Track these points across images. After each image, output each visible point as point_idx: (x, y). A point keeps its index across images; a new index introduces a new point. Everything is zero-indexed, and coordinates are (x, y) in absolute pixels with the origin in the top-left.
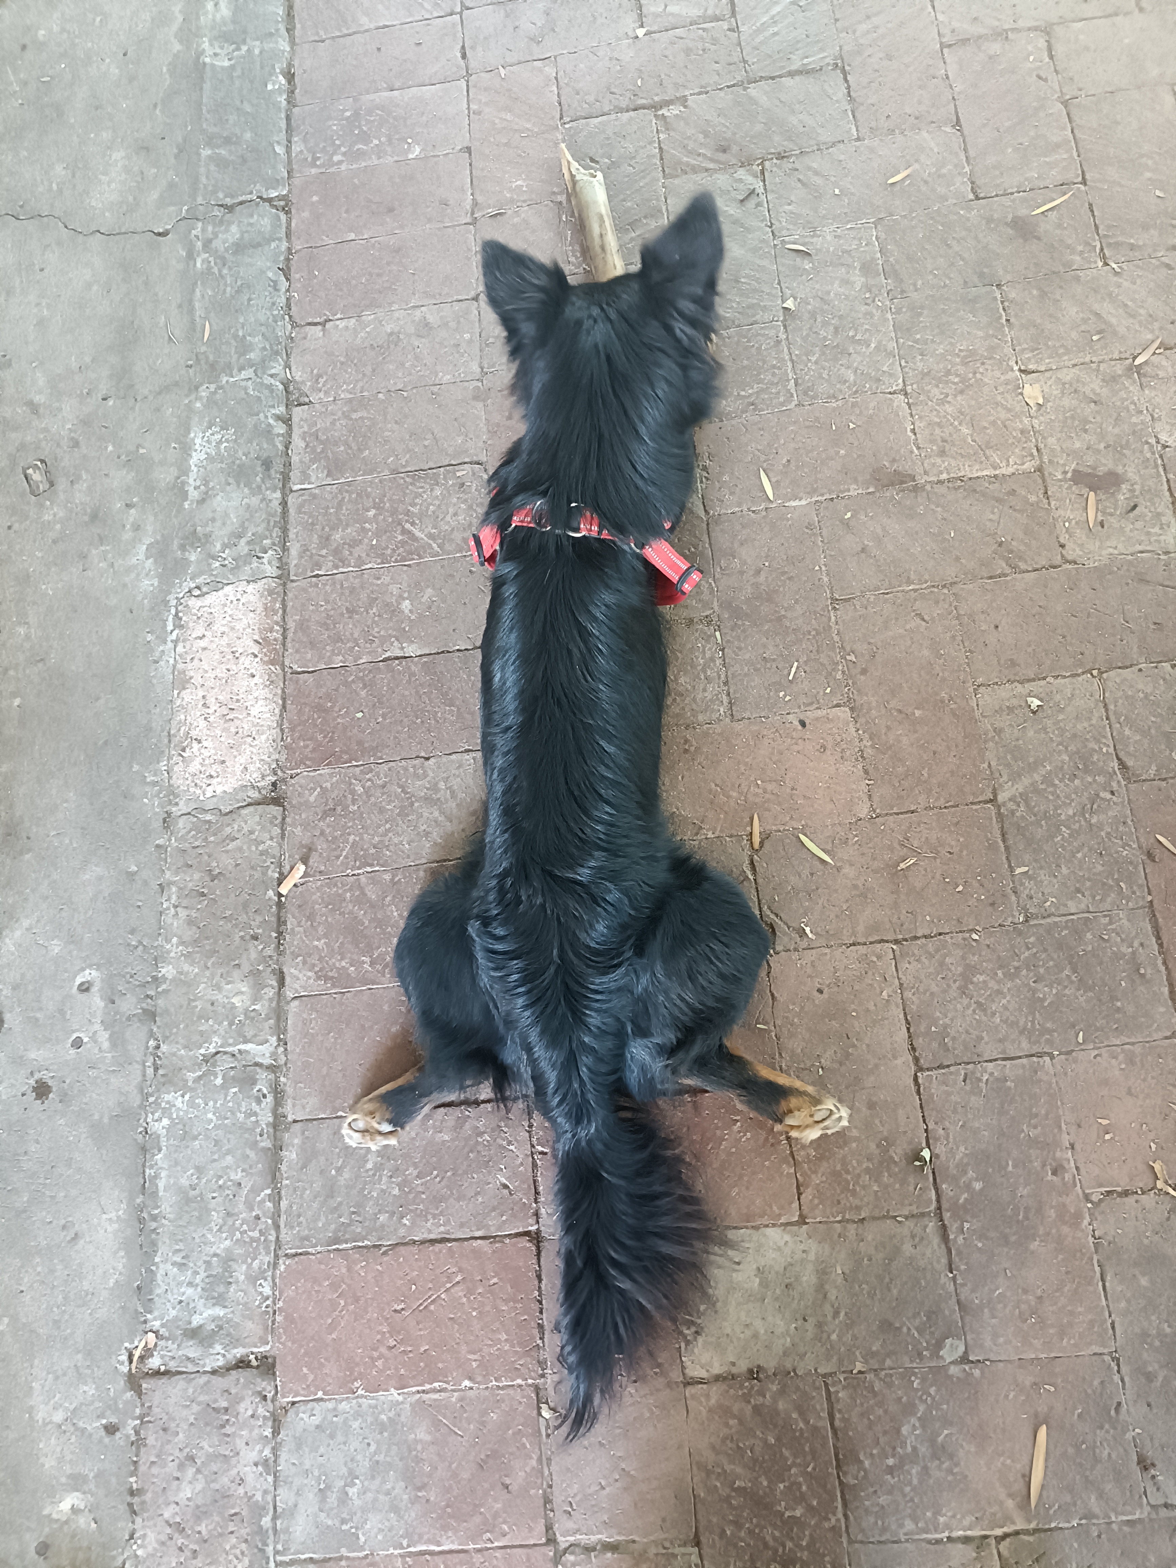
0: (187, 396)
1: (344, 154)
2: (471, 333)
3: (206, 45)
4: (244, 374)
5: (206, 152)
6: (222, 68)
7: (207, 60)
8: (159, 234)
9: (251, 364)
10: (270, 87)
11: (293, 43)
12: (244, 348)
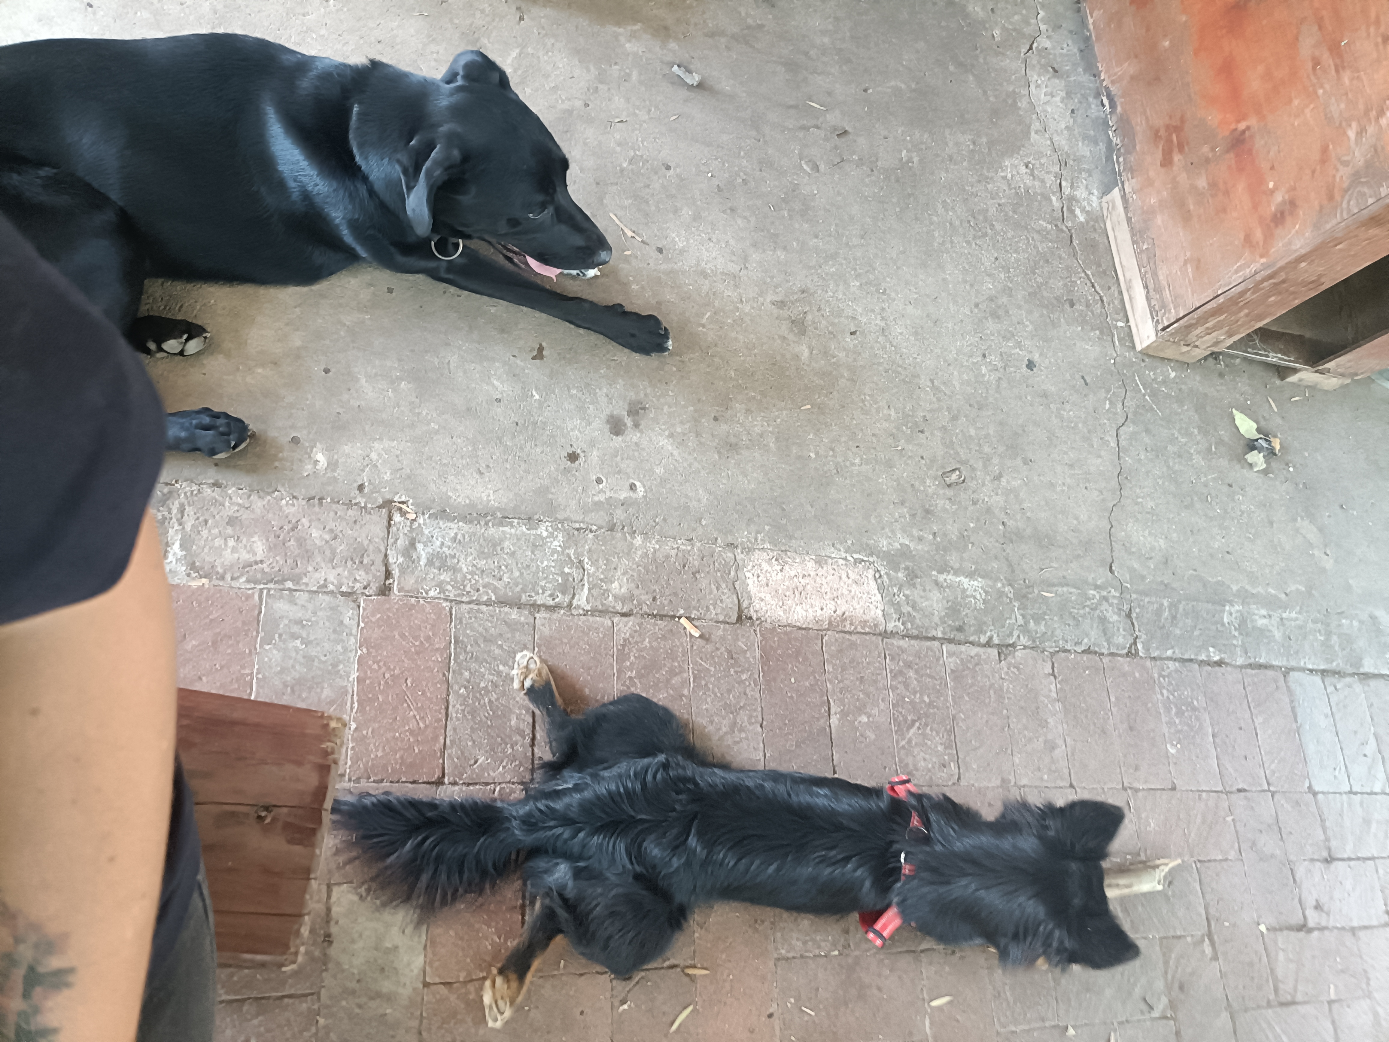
0: (1005, 578)
1: (1168, 697)
2: (1047, 781)
3: (1237, 607)
4: (1020, 618)
5: (1166, 603)
6: (1222, 618)
7: (1227, 608)
8: (1111, 567)
9: (1027, 623)
10: (1211, 649)
11: (1242, 667)
12: (1038, 619)
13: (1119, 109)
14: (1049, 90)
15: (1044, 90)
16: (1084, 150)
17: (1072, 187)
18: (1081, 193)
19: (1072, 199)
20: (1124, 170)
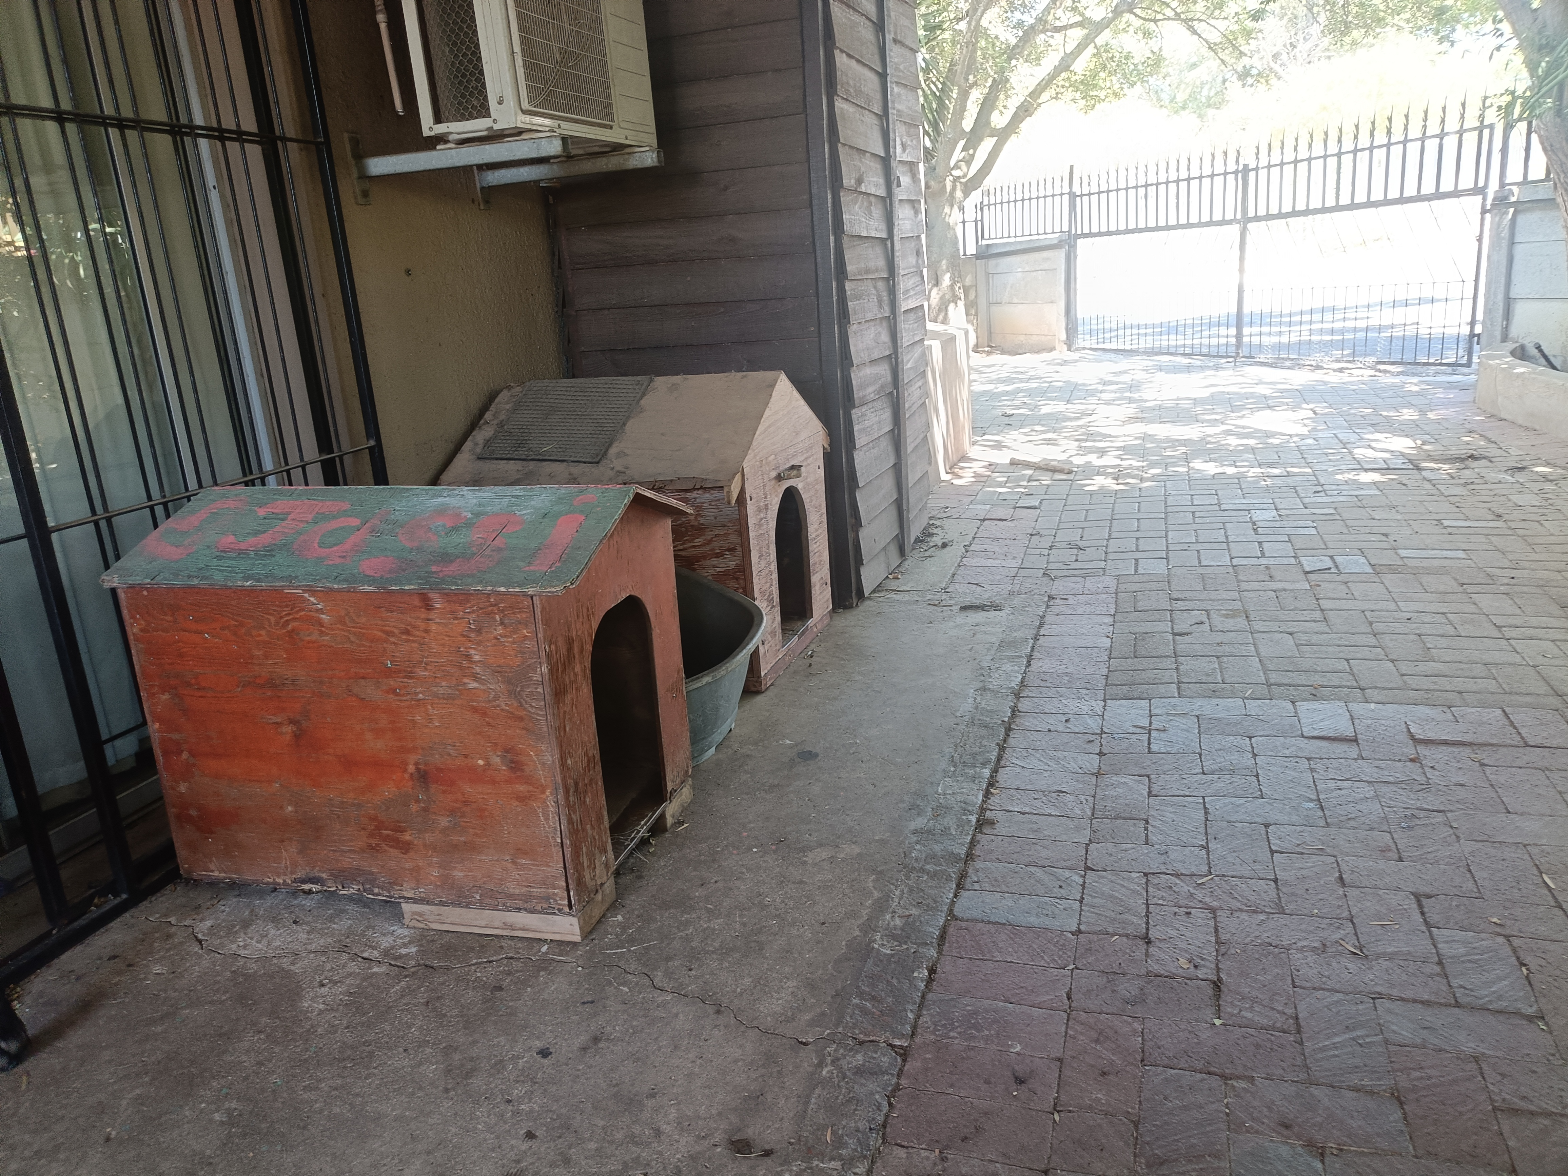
1: (959, 1033)
3: (878, 938)
4: (834, 1164)
5: (856, 1001)
6: (885, 954)
7: (876, 946)
8: (801, 1043)
9: (840, 1158)
10: (916, 974)
11: (940, 952)
13: (324, 875)
14: (257, 937)
15: (254, 942)
16: (342, 925)
17: (374, 948)
18: (386, 942)
19: (386, 953)
20: (389, 891)
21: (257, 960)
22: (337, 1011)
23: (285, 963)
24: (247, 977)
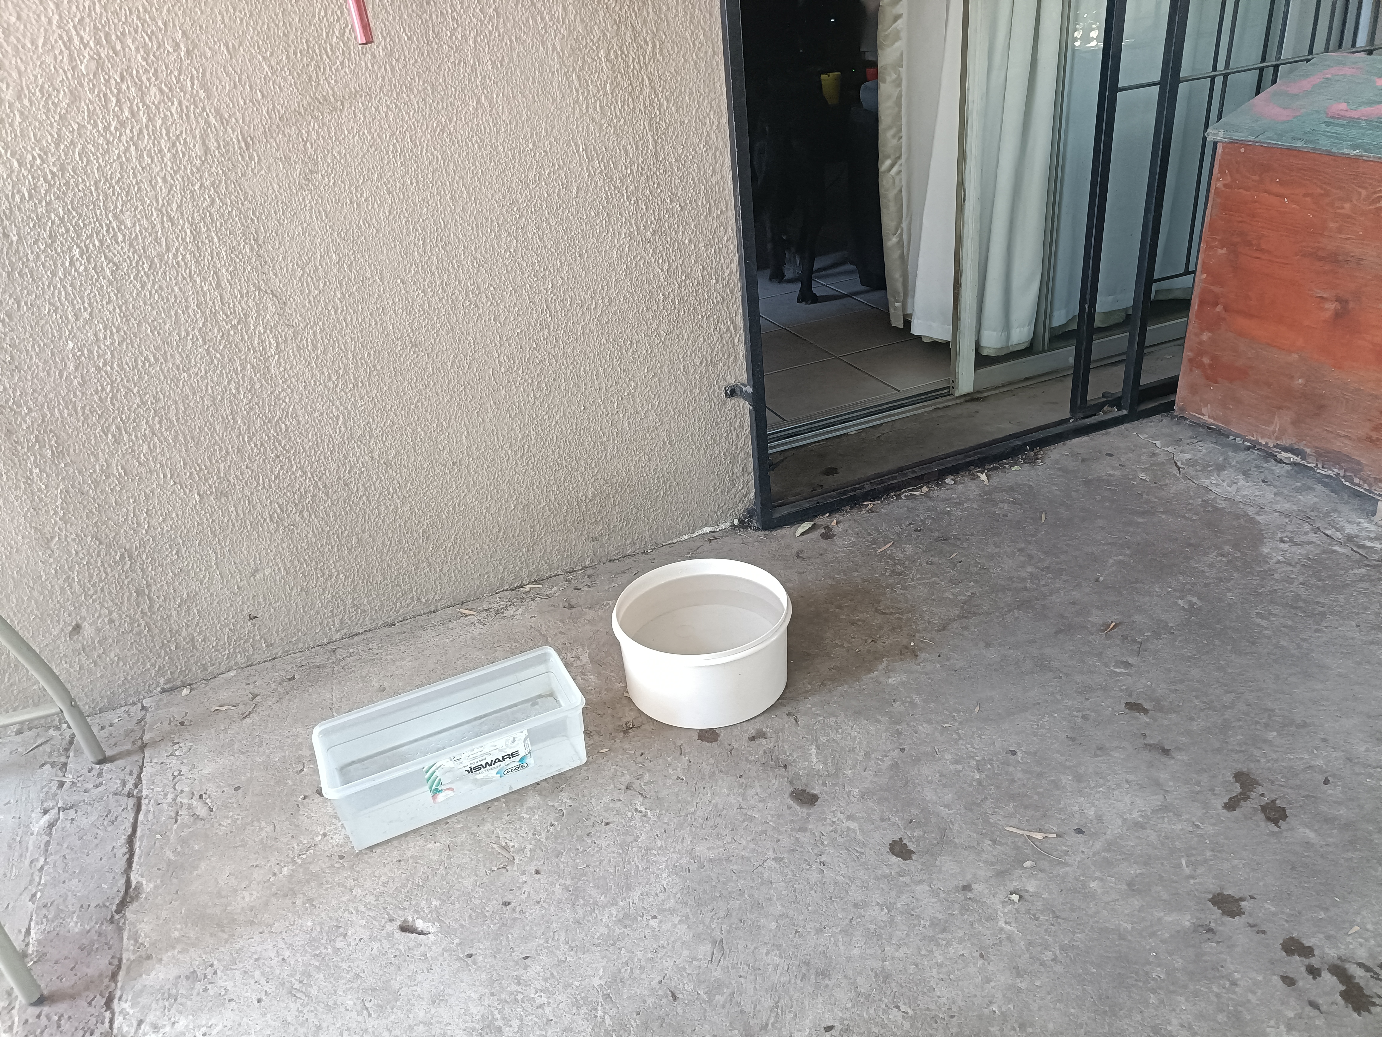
20: (1370, 486)
21: (1226, 499)
22: (1294, 566)
23: (1251, 511)
24: (1216, 509)
